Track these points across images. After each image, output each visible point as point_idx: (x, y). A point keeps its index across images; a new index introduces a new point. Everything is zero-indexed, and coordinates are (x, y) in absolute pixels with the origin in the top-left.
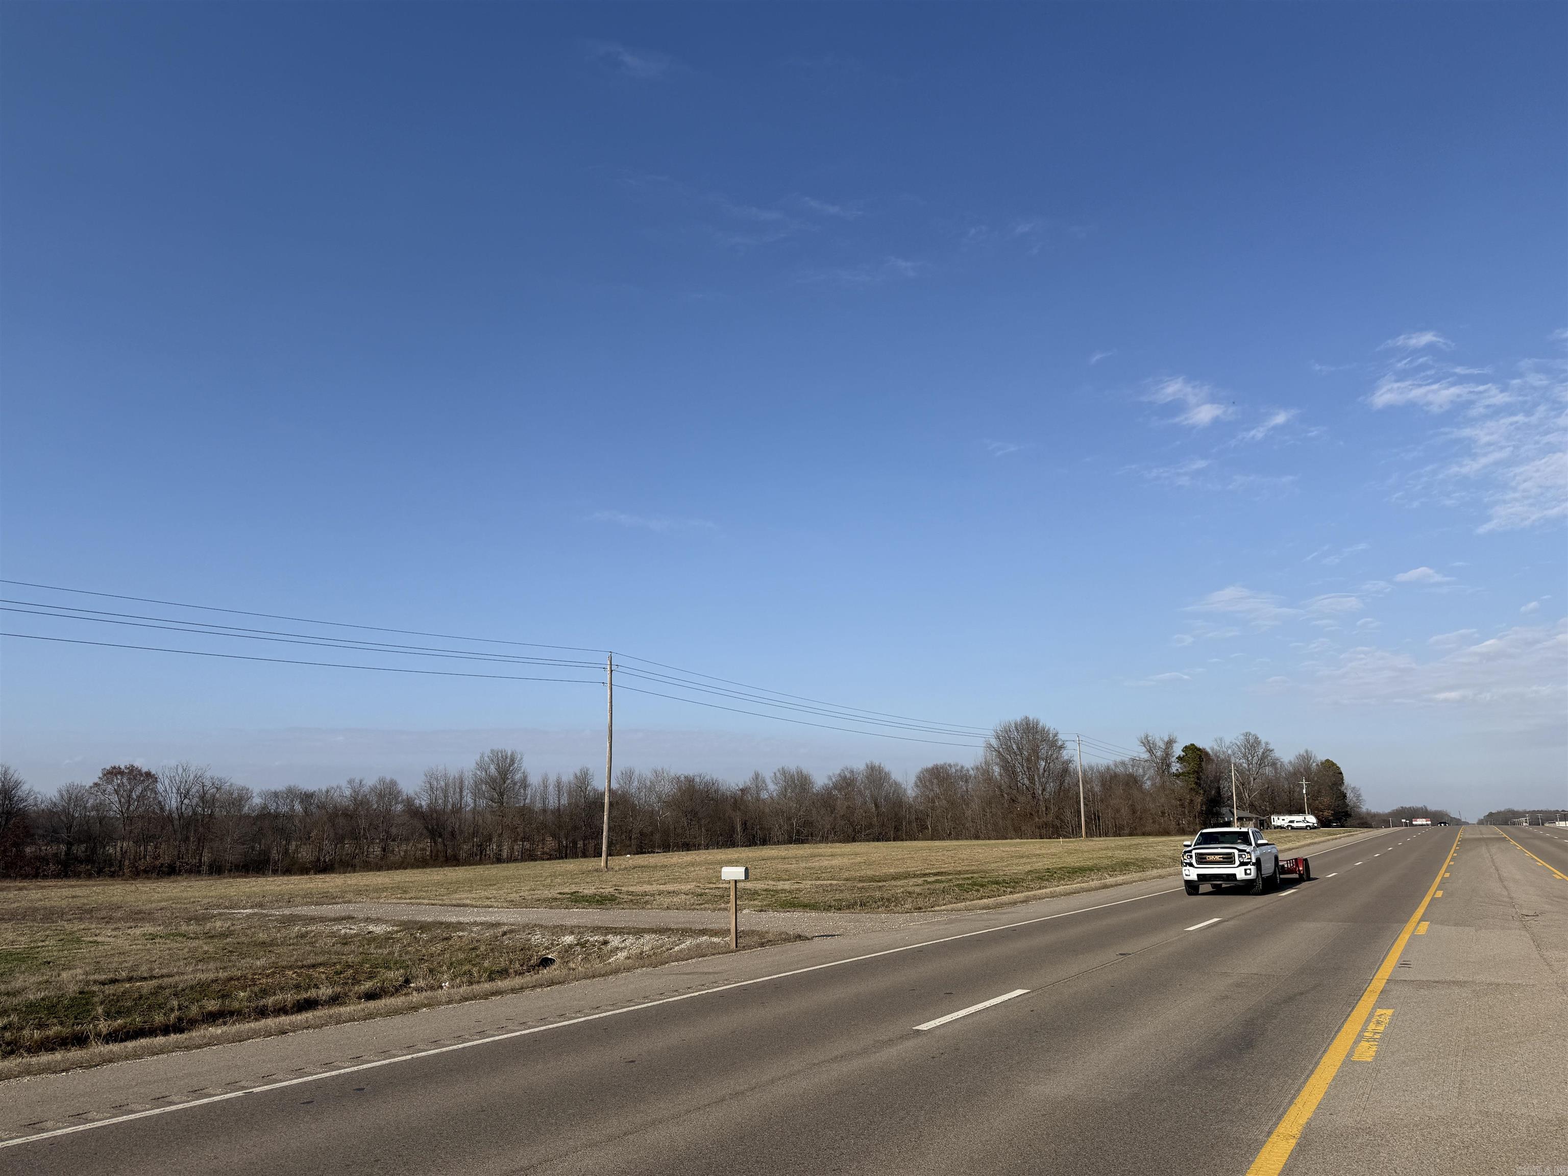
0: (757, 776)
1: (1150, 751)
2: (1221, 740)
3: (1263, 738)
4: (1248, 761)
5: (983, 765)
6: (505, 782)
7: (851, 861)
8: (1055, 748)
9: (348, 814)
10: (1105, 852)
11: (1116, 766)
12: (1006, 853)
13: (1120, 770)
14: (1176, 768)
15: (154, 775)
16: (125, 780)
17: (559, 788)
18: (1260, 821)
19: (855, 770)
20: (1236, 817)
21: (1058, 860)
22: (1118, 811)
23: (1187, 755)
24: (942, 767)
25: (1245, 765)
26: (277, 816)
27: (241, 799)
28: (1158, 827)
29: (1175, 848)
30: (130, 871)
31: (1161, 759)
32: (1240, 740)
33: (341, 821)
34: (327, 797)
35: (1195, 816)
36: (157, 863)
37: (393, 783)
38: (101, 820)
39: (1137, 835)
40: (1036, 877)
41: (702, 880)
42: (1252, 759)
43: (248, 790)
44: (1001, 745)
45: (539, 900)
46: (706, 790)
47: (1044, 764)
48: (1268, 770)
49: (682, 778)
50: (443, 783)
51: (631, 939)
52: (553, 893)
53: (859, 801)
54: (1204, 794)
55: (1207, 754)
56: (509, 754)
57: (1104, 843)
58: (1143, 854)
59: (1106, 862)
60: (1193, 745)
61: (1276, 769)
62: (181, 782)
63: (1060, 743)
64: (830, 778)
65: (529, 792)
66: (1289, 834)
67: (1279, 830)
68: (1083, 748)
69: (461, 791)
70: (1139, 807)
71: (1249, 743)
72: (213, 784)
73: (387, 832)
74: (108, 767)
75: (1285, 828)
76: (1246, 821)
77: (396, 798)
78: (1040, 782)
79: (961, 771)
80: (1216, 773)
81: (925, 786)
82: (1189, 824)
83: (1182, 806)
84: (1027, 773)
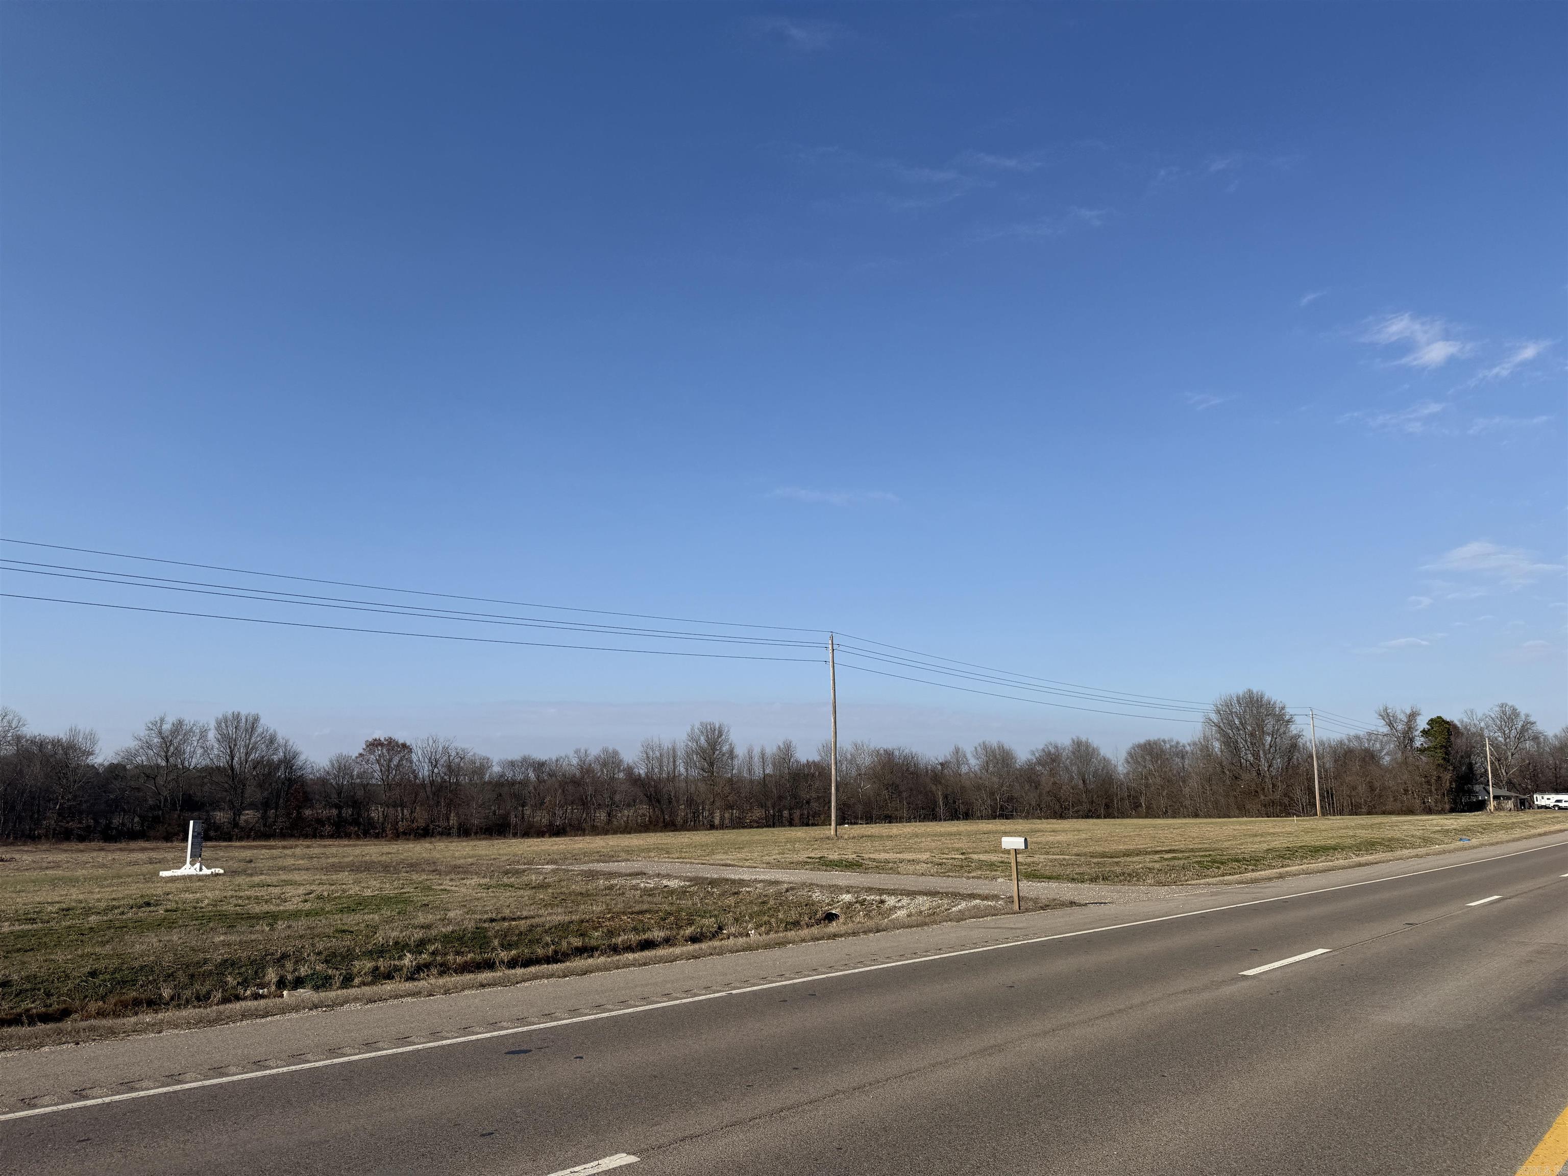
0: (957, 750)
1: (1390, 725)
2: (1472, 712)
3: (1523, 710)
4: (1505, 734)
5: (1202, 741)
6: (714, 753)
7: (1076, 837)
8: (1281, 722)
9: (575, 782)
10: (1344, 831)
11: (1349, 740)
12: (1238, 831)
13: (1355, 744)
14: (1420, 743)
15: (409, 746)
16: (384, 751)
17: (763, 759)
18: (1520, 800)
19: (1060, 745)
20: (1492, 796)
21: (1296, 839)
22: (1354, 788)
23: (1433, 728)
24: (1155, 743)
25: (1500, 739)
26: (513, 783)
27: (481, 768)
28: (1400, 805)
29: (1424, 828)
30: (392, 832)
31: (1403, 733)
32: (1495, 712)
33: (570, 788)
34: (557, 765)
35: (1444, 794)
36: (415, 825)
37: (616, 753)
38: (365, 786)
39: (1376, 813)
40: (1276, 855)
41: (935, 851)
42: (1510, 732)
43: (488, 759)
44: (1222, 719)
45: (793, 863)
46: (905, 763)
47: (1270, 739)
48: (1528, 744)
49: (882, 752)
50: (658, 755)
51: (905, 901)
52: (802, 856)
53: (1065, 777)
54: (1453, 771)
55: (1455, 727)
56: (717, 727)
57: (1341, 821)
58: (1389, 834)
59: (1349, 841)
60: (1439, 718)
61: (1538, 744)
62: (432, 753)
63: (1287, 717)
64: (1033, 753)
65: (736, 762)
66: (1557, 815)
67: (1543, 810)
68: (1316, 722)
69: (674, 761)
70: (1377, 784)
71: (1505, 715)
72: (457, 754)
73: (611, 799)
74: (370, 740)
75: (1550, 808)
76: (1504, 799)
77: (618, 766)
78: (1266, 757)
79: (1177, 747)
80: (1467, 748)
81: (1138, 762)
82: (1436, 802)
83: (1428, 782)
84: (1251, 749)
